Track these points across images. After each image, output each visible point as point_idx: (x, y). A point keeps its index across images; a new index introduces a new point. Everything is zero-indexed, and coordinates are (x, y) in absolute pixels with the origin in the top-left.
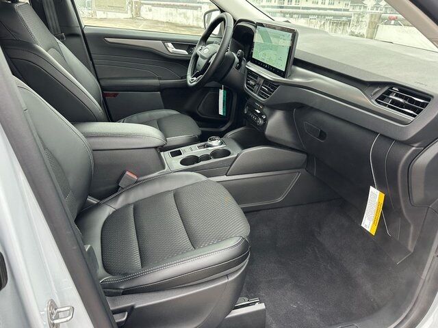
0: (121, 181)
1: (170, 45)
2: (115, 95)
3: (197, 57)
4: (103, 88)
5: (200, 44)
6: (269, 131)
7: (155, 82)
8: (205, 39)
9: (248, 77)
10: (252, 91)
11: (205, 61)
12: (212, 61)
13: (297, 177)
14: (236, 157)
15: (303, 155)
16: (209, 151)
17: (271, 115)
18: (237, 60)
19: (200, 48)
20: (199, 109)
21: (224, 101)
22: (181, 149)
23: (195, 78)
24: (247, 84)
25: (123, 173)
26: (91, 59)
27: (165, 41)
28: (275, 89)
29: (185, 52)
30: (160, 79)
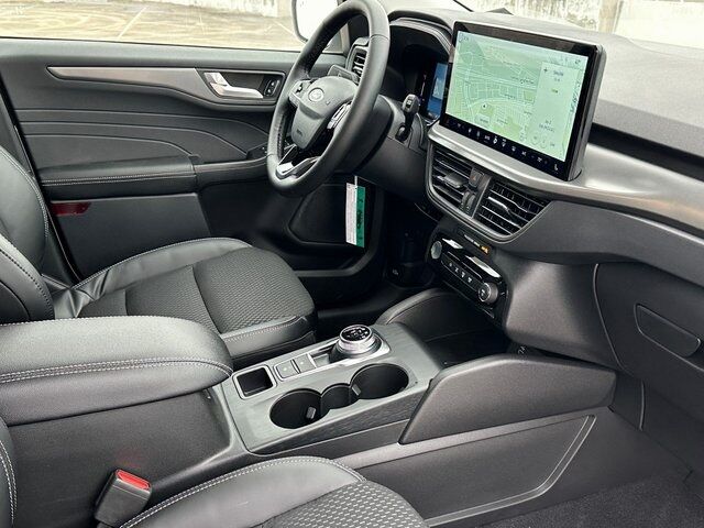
0: (103, 507)
1: (217, 77)
2: (81, 208)
3: (290, 109)
4: (47, 194)
5: (295, 75)
6: (515, 320)
7: (184, 169)
8: (308, 62)
9: (436, 164)
10: (457, 205)
11: (315, 124)
12: (337, 123)
13: (586, 426)
14: (427, 392)
15: (606, 373)
16: (344, 372)
17: (520, 273)
18: (399, 117)
19: (297, 85)
20: (294, 226)
21: (359, 211)
22: (269, 365)
23: (289, 166)
24: (436, 182)
25: (108, 480)
26: (16, 121)
27: (204, 67)
28: (536, 209)
29: (255, 94)
30: (194, 161)
